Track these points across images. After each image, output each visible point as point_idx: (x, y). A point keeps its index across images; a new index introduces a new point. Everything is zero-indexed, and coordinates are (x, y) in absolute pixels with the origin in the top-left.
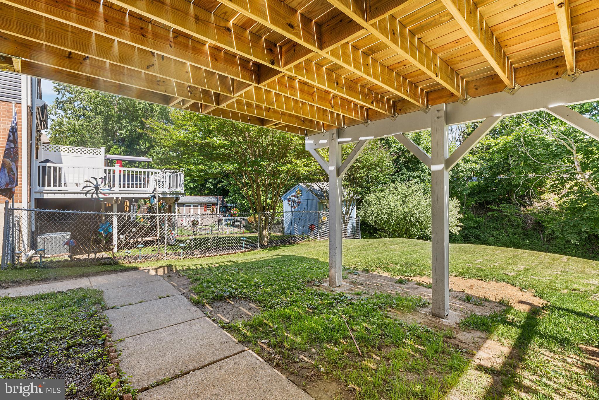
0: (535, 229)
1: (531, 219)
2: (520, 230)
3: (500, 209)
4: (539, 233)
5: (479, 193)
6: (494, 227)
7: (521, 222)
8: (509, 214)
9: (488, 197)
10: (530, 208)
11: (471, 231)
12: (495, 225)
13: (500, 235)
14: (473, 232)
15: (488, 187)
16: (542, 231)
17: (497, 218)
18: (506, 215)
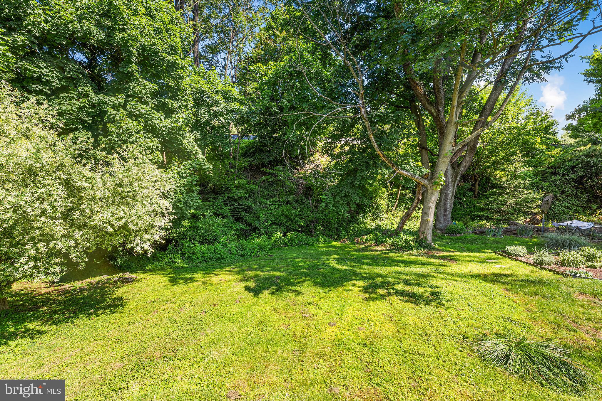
0: (305, 195)
1: (302, 184)
2: (292, 197)
3: (274, 172)
4: (308, 199)
5: (255, 152)
6: (268, 194)
7: (294, 188)
8: (282, 179)
9: (263, 159)
10: (302, 171)
11: (241, 203)
12: (270, 192)
13: (273, 204)
14: (244, 204)
15: (264, 146)
16: (311, 196)
17: (272, 183)
18: (280, 180)
